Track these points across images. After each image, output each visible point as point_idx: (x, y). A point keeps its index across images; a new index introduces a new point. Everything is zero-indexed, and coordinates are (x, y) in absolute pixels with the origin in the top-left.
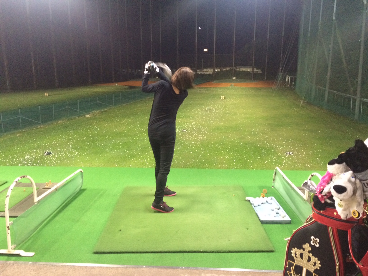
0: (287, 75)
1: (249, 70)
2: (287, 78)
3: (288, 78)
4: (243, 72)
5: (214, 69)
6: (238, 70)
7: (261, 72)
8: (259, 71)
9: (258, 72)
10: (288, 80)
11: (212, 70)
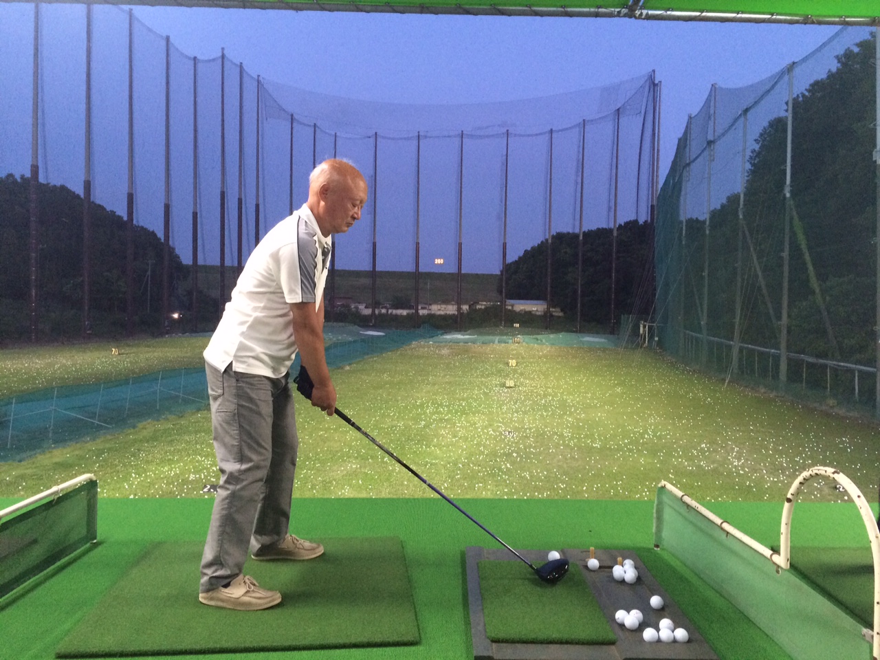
0: (642, 319)
1: (534, 309)
2: (641, 326)
3: (644, 327)
4: (523, 312)
5: (458, 305)
7: (561, 314)
8: (557, 312)
9: (556, 314)
10: (644, 331)
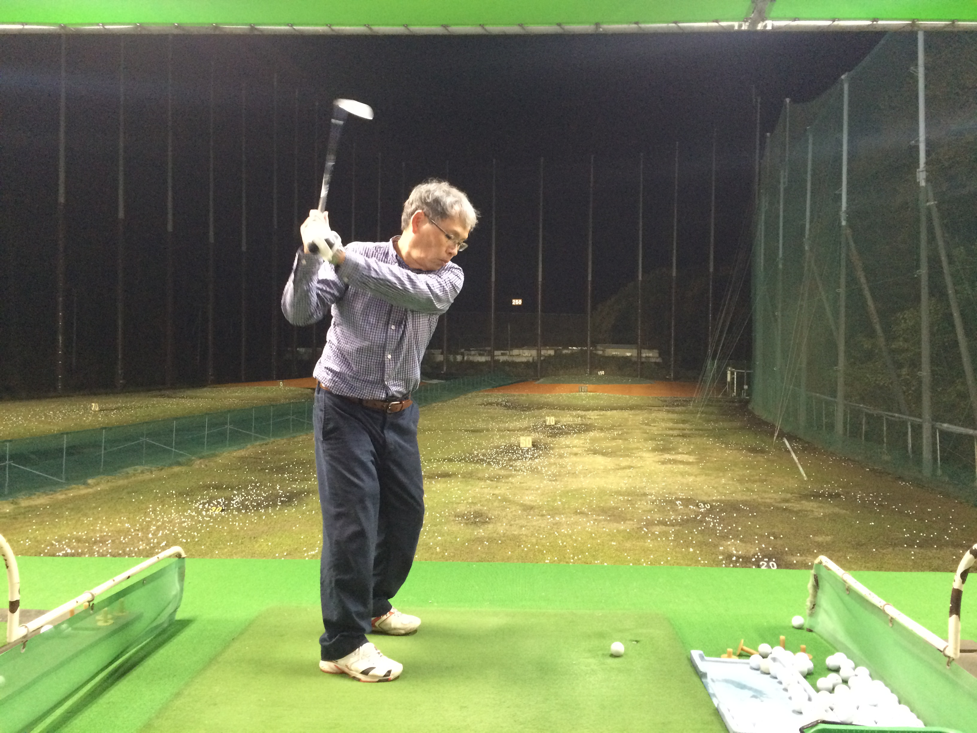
0: (729, 366)
1: (628, 354)
2: (729, 372)
3: (732, 373)
4: (613, 357)
5: (538, 350)
6: (600, 353)
7: (659, 360)
8: (655, 357)
9: (653, 360)
10: (733, 379)
11: (534, 352)
